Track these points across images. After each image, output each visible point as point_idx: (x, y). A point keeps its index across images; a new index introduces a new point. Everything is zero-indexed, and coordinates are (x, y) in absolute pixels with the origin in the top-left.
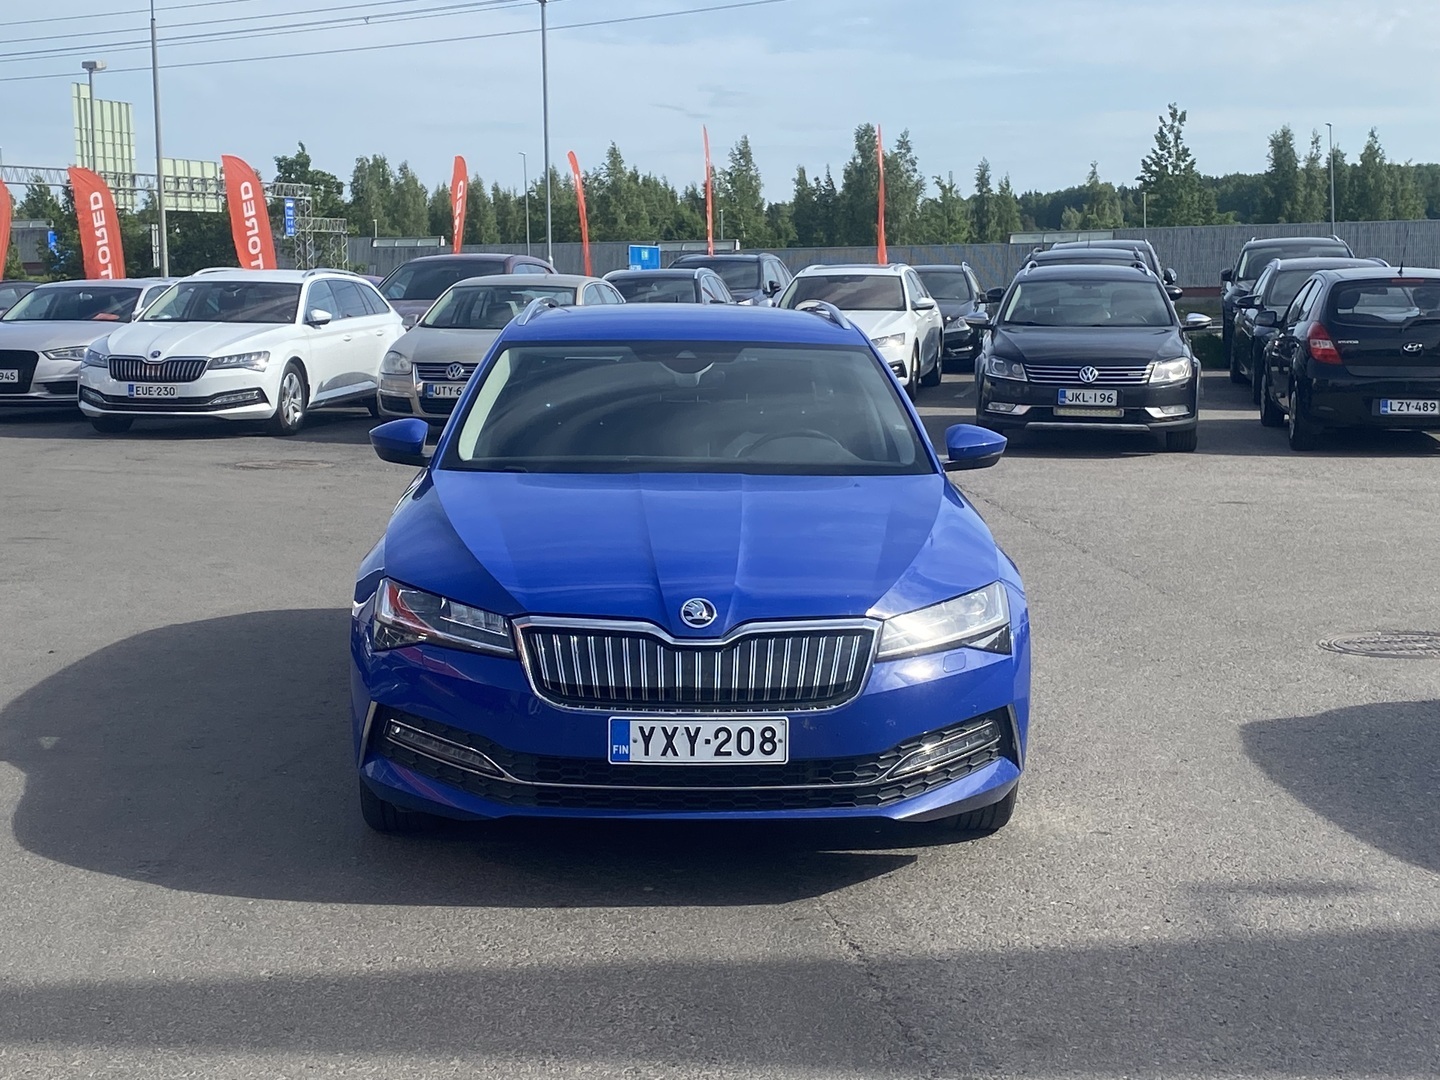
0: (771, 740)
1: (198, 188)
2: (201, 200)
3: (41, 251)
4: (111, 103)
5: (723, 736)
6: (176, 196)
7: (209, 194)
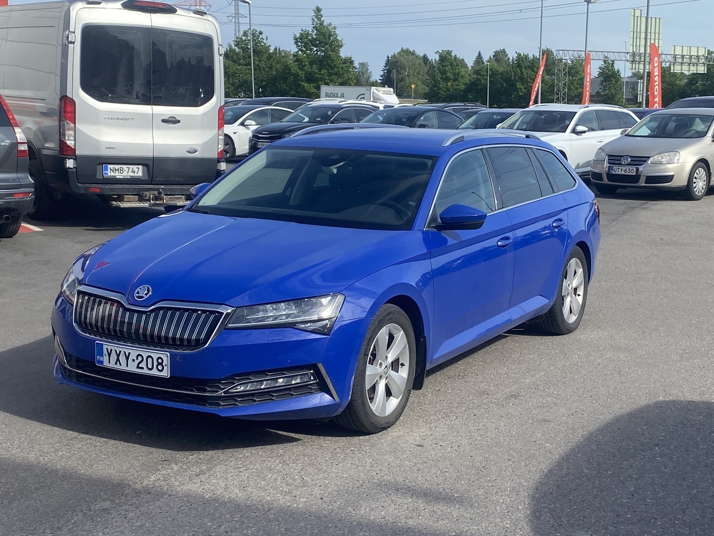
0: (161, 364)
1: (694, 61)
2: (695, 66)
3: (633, 93)
4: (656, 18)
5: (140, 358)
6: (682, 65)
7: (700, 63)
